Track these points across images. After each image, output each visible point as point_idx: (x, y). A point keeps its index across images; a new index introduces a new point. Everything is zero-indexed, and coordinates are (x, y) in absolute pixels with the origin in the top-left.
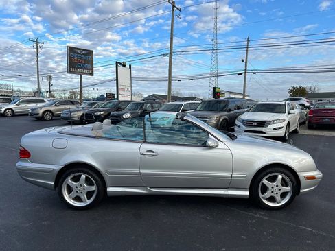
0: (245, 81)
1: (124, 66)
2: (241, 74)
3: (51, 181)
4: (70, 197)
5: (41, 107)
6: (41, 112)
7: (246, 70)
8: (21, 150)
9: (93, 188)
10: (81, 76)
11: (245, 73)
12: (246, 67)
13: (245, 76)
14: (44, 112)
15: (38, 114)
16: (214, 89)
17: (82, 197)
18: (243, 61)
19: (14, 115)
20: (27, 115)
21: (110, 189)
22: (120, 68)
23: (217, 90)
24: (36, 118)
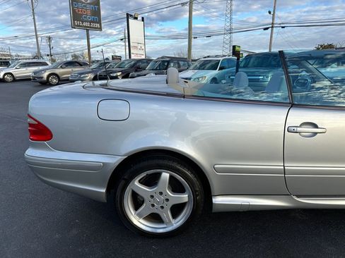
0: (271, 37)
1: (136, 18)
2: (267, 29)
3: (101, 186)
4: (140, 216)
5: (45, 70)
6: (45, 75)
7: (273, 24)
8: (31, 125)
9: (184, 197)
10: (87, 30)
11: (272, 27)
12: (273, 19)
13: (272, 30)
14: (49, 76)
15: (42, 78)
16: (234, 47)
17: (164, 216)
18: (270, 13)
19: (15, 80)
20: (30, 79)
21: (218, 200)
22: (131, 21)
23: (237, 48)
24: (41, 83)
